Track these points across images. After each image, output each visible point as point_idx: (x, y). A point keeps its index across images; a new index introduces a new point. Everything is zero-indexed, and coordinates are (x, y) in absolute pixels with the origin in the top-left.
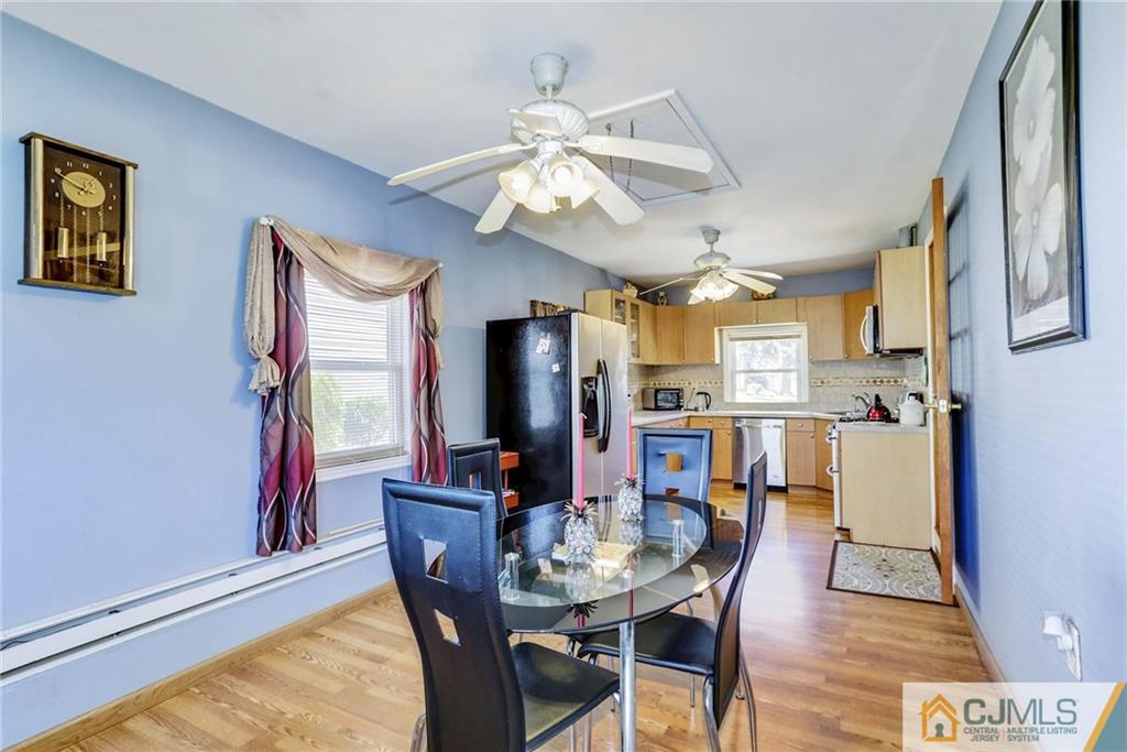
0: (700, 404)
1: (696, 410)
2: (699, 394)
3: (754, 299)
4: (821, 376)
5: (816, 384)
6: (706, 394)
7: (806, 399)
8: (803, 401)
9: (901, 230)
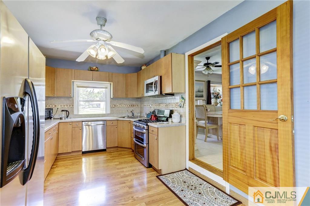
0: (63, 116)
1: (61, 119)
2: (62, 111)
3: (91, 70)
4: (115, 103)
5: (113, 107)
6: (66, 111)
7: (109, 112)
8: (108, 113)
9: (161, 51)
